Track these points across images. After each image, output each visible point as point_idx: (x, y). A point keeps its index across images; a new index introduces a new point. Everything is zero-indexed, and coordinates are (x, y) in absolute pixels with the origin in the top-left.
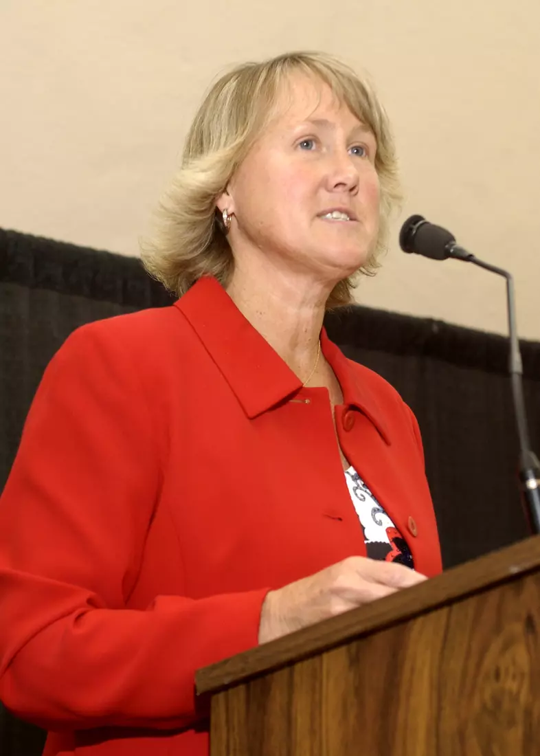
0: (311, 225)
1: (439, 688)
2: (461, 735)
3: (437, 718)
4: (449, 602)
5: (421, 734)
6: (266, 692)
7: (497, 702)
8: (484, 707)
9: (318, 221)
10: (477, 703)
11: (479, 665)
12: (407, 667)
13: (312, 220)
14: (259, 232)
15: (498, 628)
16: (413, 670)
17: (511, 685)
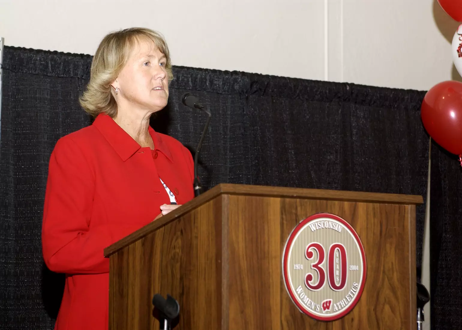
0: (150, 93)
1: (162, 252)
2: (167, 266)
3: (162, 261)
4: (164, 225)
5: (158, 266)
6: (122, 254)
7: (175, 255)
8: (172, 257)
9: (153, 91)
10: (170, 257)
11: (171, 245)
12: (155, 246)
13: (151, 91)
14: (131, 96)
15: (175, 234)
16: (156, 247)
17: (177, 250)
